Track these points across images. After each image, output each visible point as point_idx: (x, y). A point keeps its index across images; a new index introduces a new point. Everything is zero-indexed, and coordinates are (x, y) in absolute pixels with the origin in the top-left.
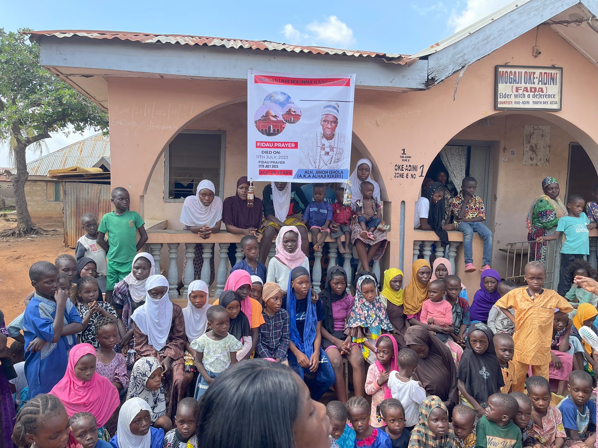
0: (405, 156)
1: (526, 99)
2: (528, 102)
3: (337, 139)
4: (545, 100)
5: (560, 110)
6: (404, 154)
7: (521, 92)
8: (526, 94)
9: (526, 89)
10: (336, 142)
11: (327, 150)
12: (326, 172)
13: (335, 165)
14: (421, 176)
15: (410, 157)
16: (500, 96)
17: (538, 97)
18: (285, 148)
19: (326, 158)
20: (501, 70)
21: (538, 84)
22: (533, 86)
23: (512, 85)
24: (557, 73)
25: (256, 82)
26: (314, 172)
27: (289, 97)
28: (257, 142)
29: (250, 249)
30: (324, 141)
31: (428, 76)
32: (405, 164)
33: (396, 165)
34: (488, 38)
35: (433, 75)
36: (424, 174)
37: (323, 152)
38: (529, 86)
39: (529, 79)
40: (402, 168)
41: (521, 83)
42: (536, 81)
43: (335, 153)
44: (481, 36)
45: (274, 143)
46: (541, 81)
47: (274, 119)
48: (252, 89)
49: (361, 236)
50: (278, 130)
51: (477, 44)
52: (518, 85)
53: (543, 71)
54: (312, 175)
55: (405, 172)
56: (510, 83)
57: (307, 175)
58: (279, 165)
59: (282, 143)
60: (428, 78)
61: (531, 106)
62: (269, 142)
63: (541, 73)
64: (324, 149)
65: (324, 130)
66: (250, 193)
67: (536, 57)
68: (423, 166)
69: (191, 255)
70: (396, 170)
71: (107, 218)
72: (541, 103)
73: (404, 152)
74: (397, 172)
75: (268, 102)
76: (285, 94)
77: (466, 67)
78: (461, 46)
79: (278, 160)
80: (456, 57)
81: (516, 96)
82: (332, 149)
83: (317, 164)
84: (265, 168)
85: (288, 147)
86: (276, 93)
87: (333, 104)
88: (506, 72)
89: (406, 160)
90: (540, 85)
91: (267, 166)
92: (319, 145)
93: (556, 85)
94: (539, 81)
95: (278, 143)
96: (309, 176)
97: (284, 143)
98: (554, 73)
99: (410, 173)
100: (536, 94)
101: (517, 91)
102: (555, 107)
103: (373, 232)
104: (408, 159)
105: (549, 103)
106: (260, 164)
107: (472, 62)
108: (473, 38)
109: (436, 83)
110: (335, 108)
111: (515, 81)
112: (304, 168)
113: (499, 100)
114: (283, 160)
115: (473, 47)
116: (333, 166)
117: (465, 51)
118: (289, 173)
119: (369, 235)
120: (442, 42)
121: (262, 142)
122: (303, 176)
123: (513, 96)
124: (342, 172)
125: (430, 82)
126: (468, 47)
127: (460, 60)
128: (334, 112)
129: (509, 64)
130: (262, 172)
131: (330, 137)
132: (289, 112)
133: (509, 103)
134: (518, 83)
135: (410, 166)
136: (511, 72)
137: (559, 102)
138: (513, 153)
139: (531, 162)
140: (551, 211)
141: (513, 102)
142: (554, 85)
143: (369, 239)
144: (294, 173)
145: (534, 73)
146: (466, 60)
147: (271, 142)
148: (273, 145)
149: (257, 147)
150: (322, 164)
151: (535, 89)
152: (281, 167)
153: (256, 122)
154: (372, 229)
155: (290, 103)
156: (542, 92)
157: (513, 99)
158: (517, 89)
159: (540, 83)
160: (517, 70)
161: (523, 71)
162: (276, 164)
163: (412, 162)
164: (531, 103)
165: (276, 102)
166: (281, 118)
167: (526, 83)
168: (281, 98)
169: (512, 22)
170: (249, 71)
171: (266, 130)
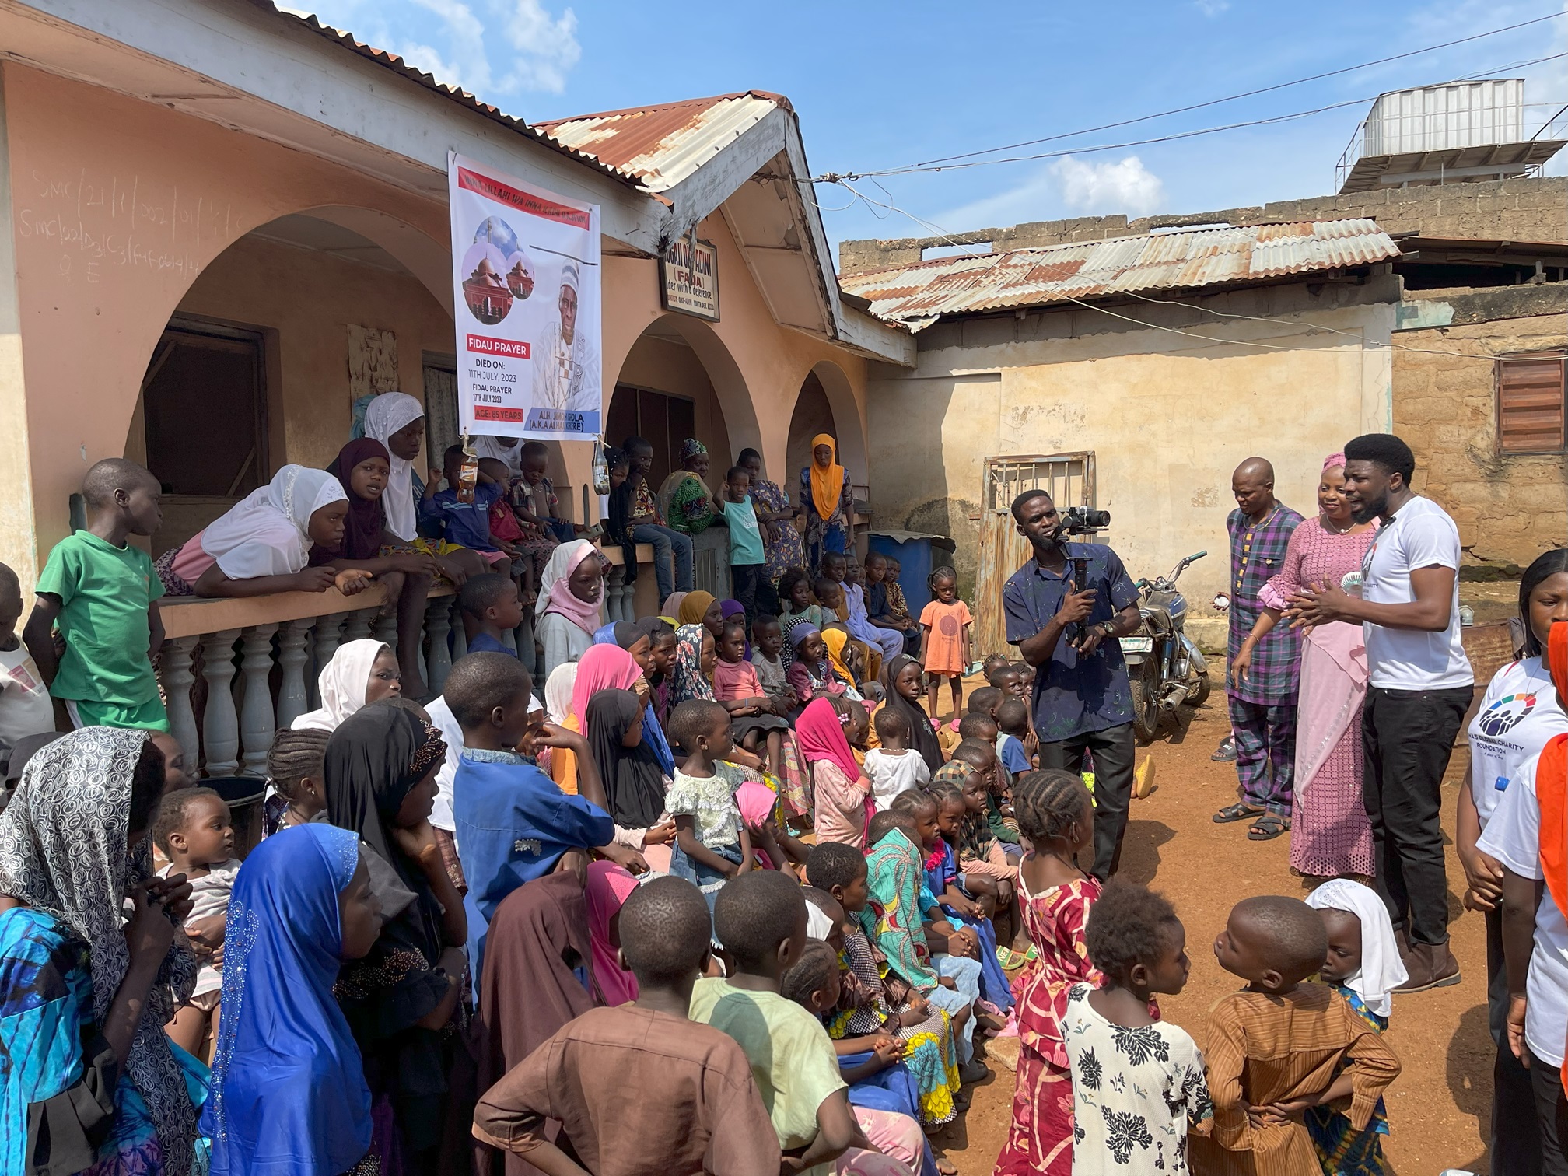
1: (688, 295)
2: (690, 302)
3: (576, 343)
4: (703, 299)
5: (717, 321)
7: (683, 281)
8: (688, 285)
9: (687, 277)
10: (574, 350)
11: (567, 365)
13: (572, 401)
17: (698, 293)
18: (512, 354)
23: (675, 267)
25: (462, 184)
27: (515, 236)
28: (469, 337)
30: (565, 345)
31: (661, 233)
35: (665, 234)
37: (562, 372)
39: (688, 259)
41: (682, 265)
43: (574, 373)
45: (494, 340)
46: (699, 266)
47: (494, 283)
48: (457, 199)
50: (499, 311)
51: (705, 189)
52: (681, 268)
53: (699, 248)
54: (549, 422)
56: (672, 262)
57: (543, 423)
58: (503, 395)
59: (506, 342)
60: (661, 236)
61: (693, 308)
62: (486, 339)
64: (563, 364)
65: (562, 319)
72: (700, 304)
75: (484, 240)
76: (507, 227)
77: (697, 227)
78: (691, 188)
79: (501, 385)
80: (687, 206)
81: (679, 288)
82: (571, 365)
83: (555, 397)
84: (482, 404)
85: (516, 355)
86: (495, 220)
87: (572, 264)
90: (698, 274)
91: (485, 399)
92: (558, 354)
93: (712, 276)
95: (500, 341)
96: (546, 425)
97: (510, 343)
100: (695, 287)
101: (679, 279)
102: (714, 315)
105: (706, 305)
106: (475, 391)
107: (701, 220)
110: (575, 274)
111: (677, 258)
112: (539, 406)
113: (668, 293)
115: (702, 193)
116: (572, 404)
117: (695, 199)
121: (476, 337)
122: (536, 424)
123: (676, 287)
125: (663, 246)
126: (698, 191)
127: (690, 214)
128: (574, 283)
131: (569, 338)
132: (517, 271)
133: (683, 301)
134: (679, 264)
137: (716, 308)
141: (679, 298)
142: (708, 274)
144: (525, 417)
146: (696, 213)
147: (490, 340)
148: (493, 346)
149: (469, 348)
150: (562, 397)
151: (694, 279)
152: (508, 402)
153: (465, 285)
155: (517, 249)
156: (700, 284)
157: (678, 292)
158: (679, 275)
161: (683, 242)
162: (498, 394)
164: (693, 302)
165: (497, 242)
166: (504, 283)
167: (686, 266)
168: (504, 235)
170: (449, 155)
171: (481, 308)
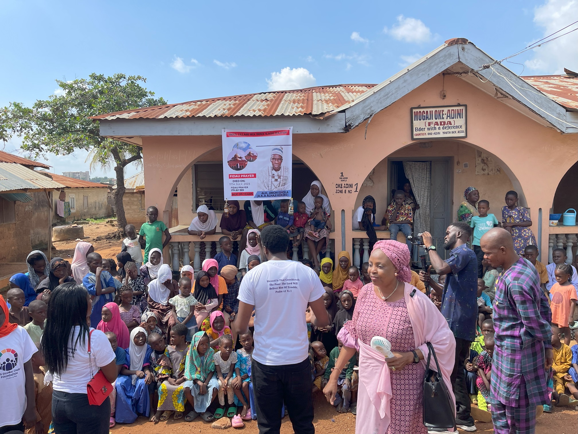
0: (343, 177)
1: (437, 131)
2: (439, 133)
3: (282, 170)
4: (453, 130)
5: (466, 137)
6: (342, 176)
7: (432, 126)
8: (437, 127)
9: (437, 123)
10: (282, 172)
11: (276, 178)
12: (276, 192)
13: (282, 187)
14: (356, 191)
15: (347, 178)
16: (416, 129)
17: (447, 128)
18: (248, 177)
19: (276, 183)
20: (414, 110)
21: (447, 119)
22: (442, 120)
23: (425, 121)
24: (462, 110)
25: (227, 136)
26: (268, 193)
27: (249, 145)
28: (229, 175)
29: (226, 245)
30: (274, 172)
31: (346, 123)
32: (343, 183)
33: (337, 184)
34: (388, 94)
35: (349, 123)
36: (358, 190)
37: (273, 180)
38: (439, 121)
39: (439, 115)
40: (341, 186)
41: (432, 119)
42: (445, 116)
43: (282, 179)
44: (383, 93)
45: (240, 175)
46: (450, 116)
47: (240, 160)
48: (225, 141)
49: (309, 235)
50: (243, 166)
51: (380, 99)
52: (431, 121)
53: (451, 109)
54: (266, 195)
55: (344, 189)
56: (423, 120)
57: (263, 195)
58: (244, 189)
59: (245, 174)
60: (346, 125)
61: (441, 135)
62: (237, 175)
63: (449, 110)
64: (274, 177)
65: (273, 165)
66: (225, 208)
67: (443, 99)
68: (357, 184)
69: (198, 250)
70: (337, 188)
71: (144, 226)
72: (450, 132)
73: (342, 174)
74: (338, 189)
75: (235, 148)
76: (246, 143)
77: (373, 115)
78: (368, 102)
79: (244, 186)
80: (366, 109)
81: (428, 129)
82: (279, 177)
83: (270, 188)
84: (235, 192)
85: (250, 177)
86: (241, 142)
87: (279, 147)
88: (420, 112)
89: (344, 180)
90: (449, 120)
91: (237, 190)
92: (270, 174)
93: (462, 118)
94: (448, 116)
95: (243, 174)
96: (265, 196)
97: (247, 174)
98: (460, 110)
99: (347, 189)
100: (445, 126)
101: (429, 125)
102: (463, 135)
103: (319, 232)
104: (345, 179)
105: (457, 132)
106: (232, 189)
107: (377, 112)
108: (377, 95)
109: (352, 128)
110: (280, 150)
111: (428, 117)
112: (261, 190)
113: (415, 132)
114: (247, 186)
115: (377, 101)
116: (281, 188)
117: (372, 105)
118: (251, 194)
119: (316, 234)
120: (356, 100)
121: (233, 175)
122: (260, 196)
123: (426, 129)
124: (287, 192)
125: (347, 128)
126: (374, 101)
127: (369, 111)
128: (279, 153)
129: (421, 106)
130: (233, 194)
131: (277, 169)
132: (249, 154)
133: (423, 134)
134: (430, 119)
135: (347, 184)
136: (424, 112)
137: (465, 131)
138: (466, 166)
139: (484, 172)
140: (469, 214)
141: (427, 133)
142: (460, 118)
143: (315, 237)
144: (255, 194)
145: (443, 111)
146: (372, 111)
147: (239, 175)
148: (240, 176)
149: (230, 178)
150: (273, 187)
151: (444, 122)
152: (246, 190)
153: (228, 162)
154: (319, 230)
155: (250, 148)
156: (451, 124)
157: (426, 131)
158: (429, 124)
159: (449, 118)
160: (429, 110)
161: (434, 110)
162: (242, 189)
163: (349, 182)
164: (441, 133)
165: (241, 148)
166: (244, 159)
167: (436, 119)
168: (244, 146)
169: (405, 81)
170: (223, 130)
171: (235, 167)
